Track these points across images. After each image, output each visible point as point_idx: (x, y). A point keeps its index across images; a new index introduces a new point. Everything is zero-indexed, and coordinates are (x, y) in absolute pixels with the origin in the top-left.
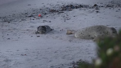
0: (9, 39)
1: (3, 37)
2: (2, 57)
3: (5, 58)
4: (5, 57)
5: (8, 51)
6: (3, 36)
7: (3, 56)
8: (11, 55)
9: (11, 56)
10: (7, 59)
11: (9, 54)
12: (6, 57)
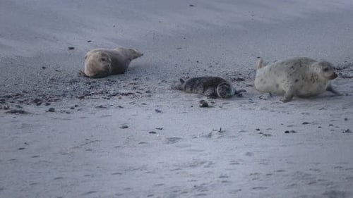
0: (348, 131)
1: (331, 125)
2: (320, 182)
3: (330, 186)
4: (328, 185)
5: (341, 167)
6: (331, 123)
7: (323, 180)
8: (347, 178)
9: (347, 180)
10: (333, 189)
11: (343, 175)
12: (332, 182)
